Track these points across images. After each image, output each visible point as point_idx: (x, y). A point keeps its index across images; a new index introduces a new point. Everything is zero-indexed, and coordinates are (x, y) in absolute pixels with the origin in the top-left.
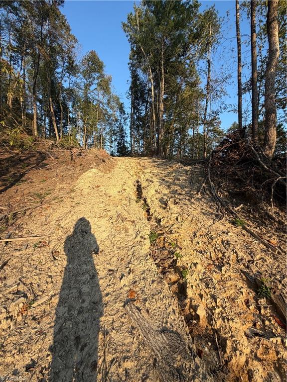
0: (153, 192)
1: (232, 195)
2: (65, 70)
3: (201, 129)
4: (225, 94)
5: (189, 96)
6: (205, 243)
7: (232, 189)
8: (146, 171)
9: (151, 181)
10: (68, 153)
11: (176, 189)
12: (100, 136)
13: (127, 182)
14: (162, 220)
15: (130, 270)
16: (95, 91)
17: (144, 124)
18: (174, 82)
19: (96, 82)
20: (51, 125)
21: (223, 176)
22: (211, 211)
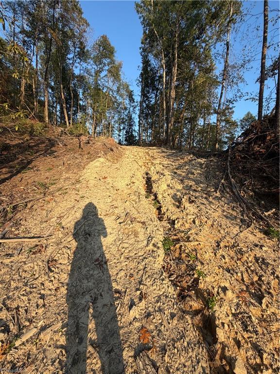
0: (164, 187)
1: (259, 196)
2: (76, 56)
3: (213, 119)
4: (243, 80)
5: (202, 82)
6: (232, 258)
7: (258, 189)
8: (154, 162)
9: (162, 174)
10: (76, 140)
11: (190, 184)
12: (109, 124)
13: (136, 174)
14: (176, 222)
15: (141, 293)
16: (105, 78)
17: (153, 113)
18: (187, 67)
19: (107, 68)
20: (62, 112)
21: (245, 171)
22: (234, 213)
